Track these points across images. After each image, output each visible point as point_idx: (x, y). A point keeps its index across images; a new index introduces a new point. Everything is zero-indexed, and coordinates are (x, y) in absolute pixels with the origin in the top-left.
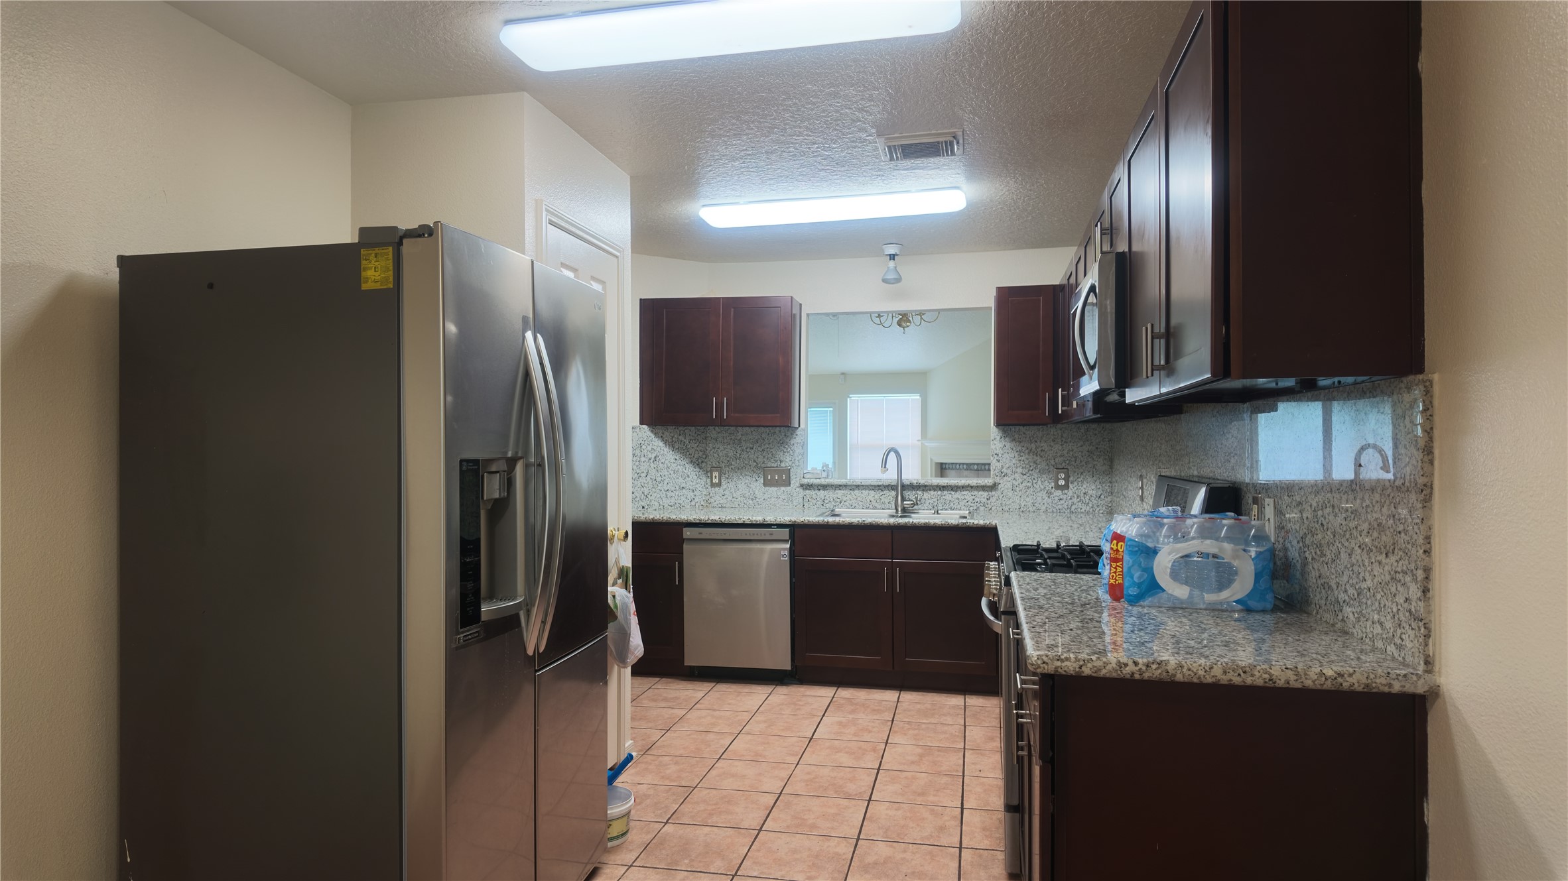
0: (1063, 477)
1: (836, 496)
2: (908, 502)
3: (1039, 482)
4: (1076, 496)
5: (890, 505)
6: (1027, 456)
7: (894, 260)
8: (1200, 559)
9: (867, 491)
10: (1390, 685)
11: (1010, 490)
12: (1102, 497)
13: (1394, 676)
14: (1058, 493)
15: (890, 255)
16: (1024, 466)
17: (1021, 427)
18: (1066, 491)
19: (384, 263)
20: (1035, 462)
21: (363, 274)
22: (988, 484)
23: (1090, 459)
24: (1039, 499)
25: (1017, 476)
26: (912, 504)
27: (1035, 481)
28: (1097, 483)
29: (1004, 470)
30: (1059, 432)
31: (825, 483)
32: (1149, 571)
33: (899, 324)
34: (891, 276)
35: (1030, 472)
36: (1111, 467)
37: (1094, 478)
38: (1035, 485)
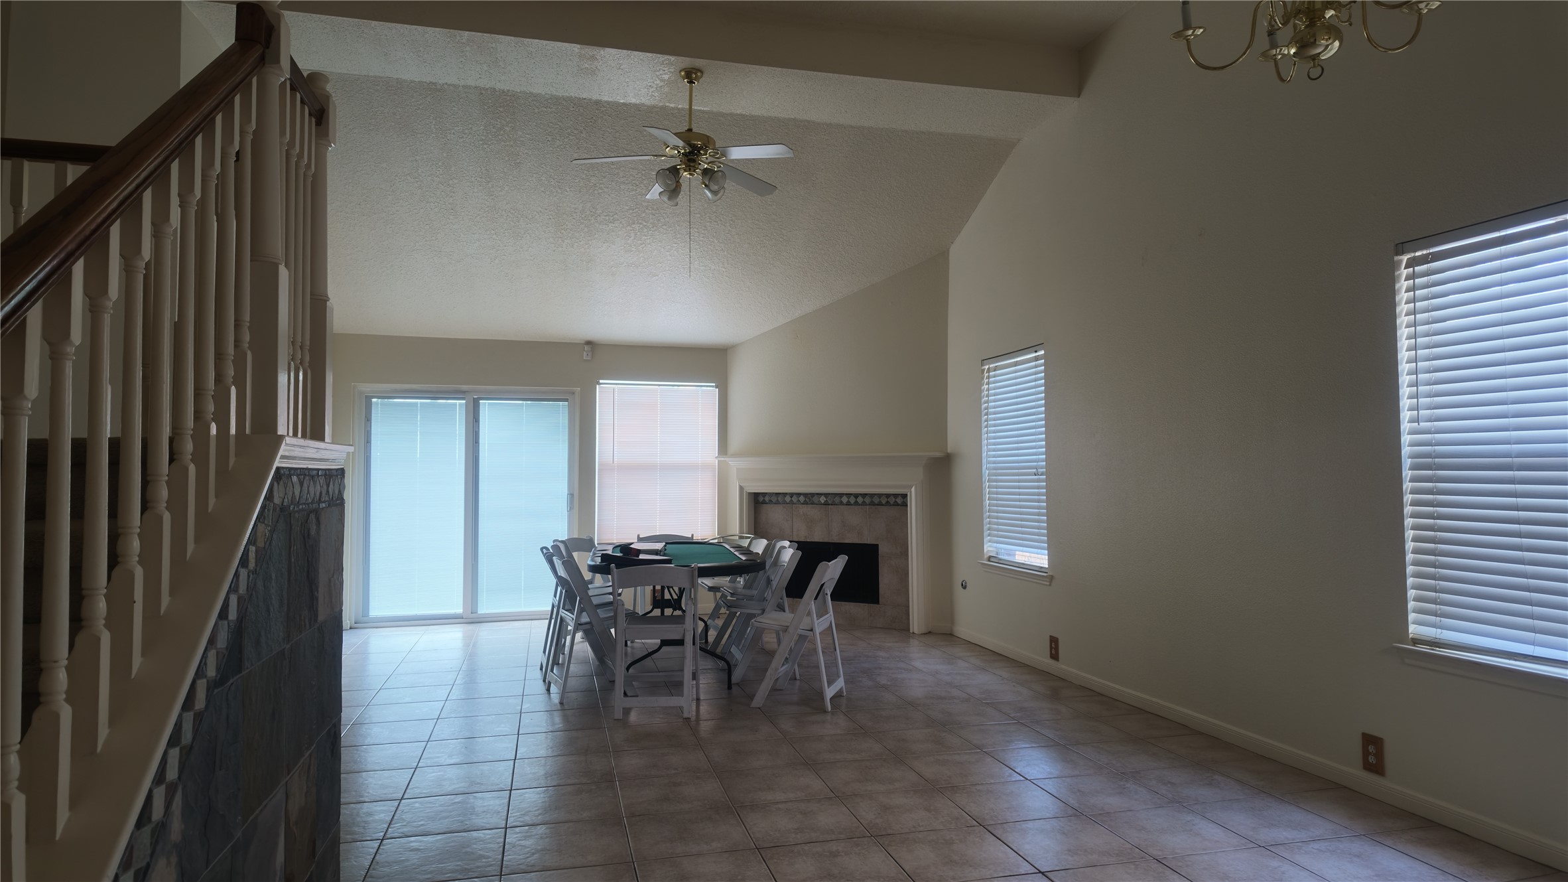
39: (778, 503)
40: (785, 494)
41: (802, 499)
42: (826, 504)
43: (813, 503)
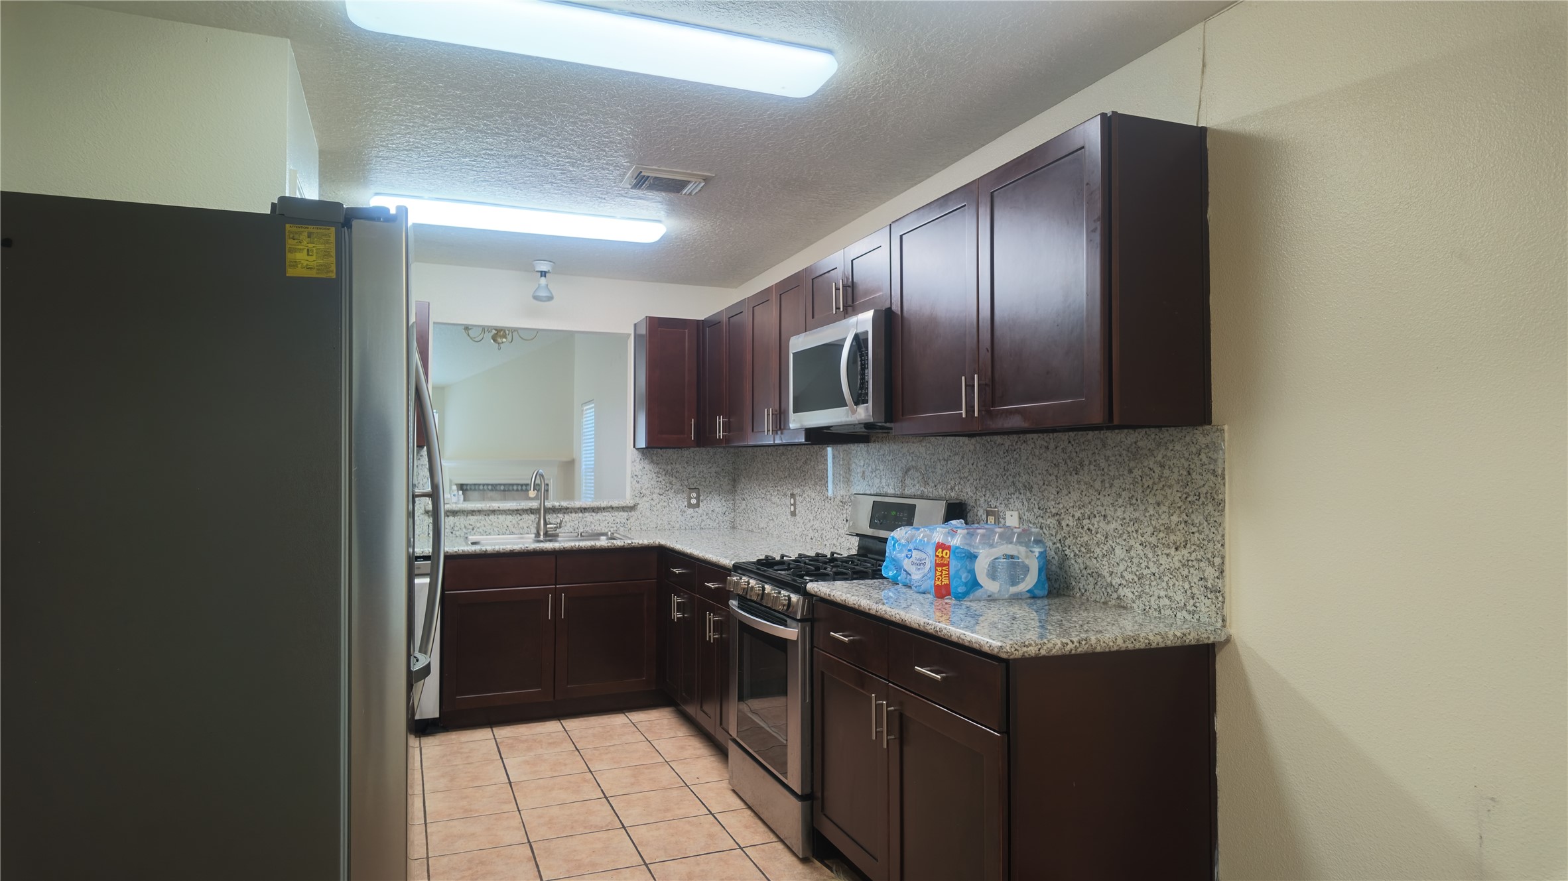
0: (695, 496)
1: (468, 522)
2: (552, 526)
3: (674, 502)
4: (705, 514)
5: (529, 529)
6: (664, 478)
7: (545, 276)
8: (1005, 560)
9: (504, 516)
10: (1209, 638)
11: (648, 510)
12: (727, 513)
13: (1210, 632)
14: (691, 511)
15: (541, 272)
16: (661, 486)
17: (659, 450)
18: (697, 509)
19: (322, 247)
20: (671, 483)
21: (289, 256)
22: (629, 505)
23: (717, 480)
24: (674, 517)
25: (655, 496)
26: (555, 527)
27: (670, 501)
28: (723, 501)
29: (643, 491)
30: (692, 454)
31: (457, 509)
32: (972, 572)
33: (494, 339)
34: (543, 293)
35: (666, 492)
36: (734, 487)
37: (721, 497)
38: (670, 504)
39: (475, 490)
40: (480, 485)
41: (490, 487)
42: (504, 490)
43: (496, 490)
